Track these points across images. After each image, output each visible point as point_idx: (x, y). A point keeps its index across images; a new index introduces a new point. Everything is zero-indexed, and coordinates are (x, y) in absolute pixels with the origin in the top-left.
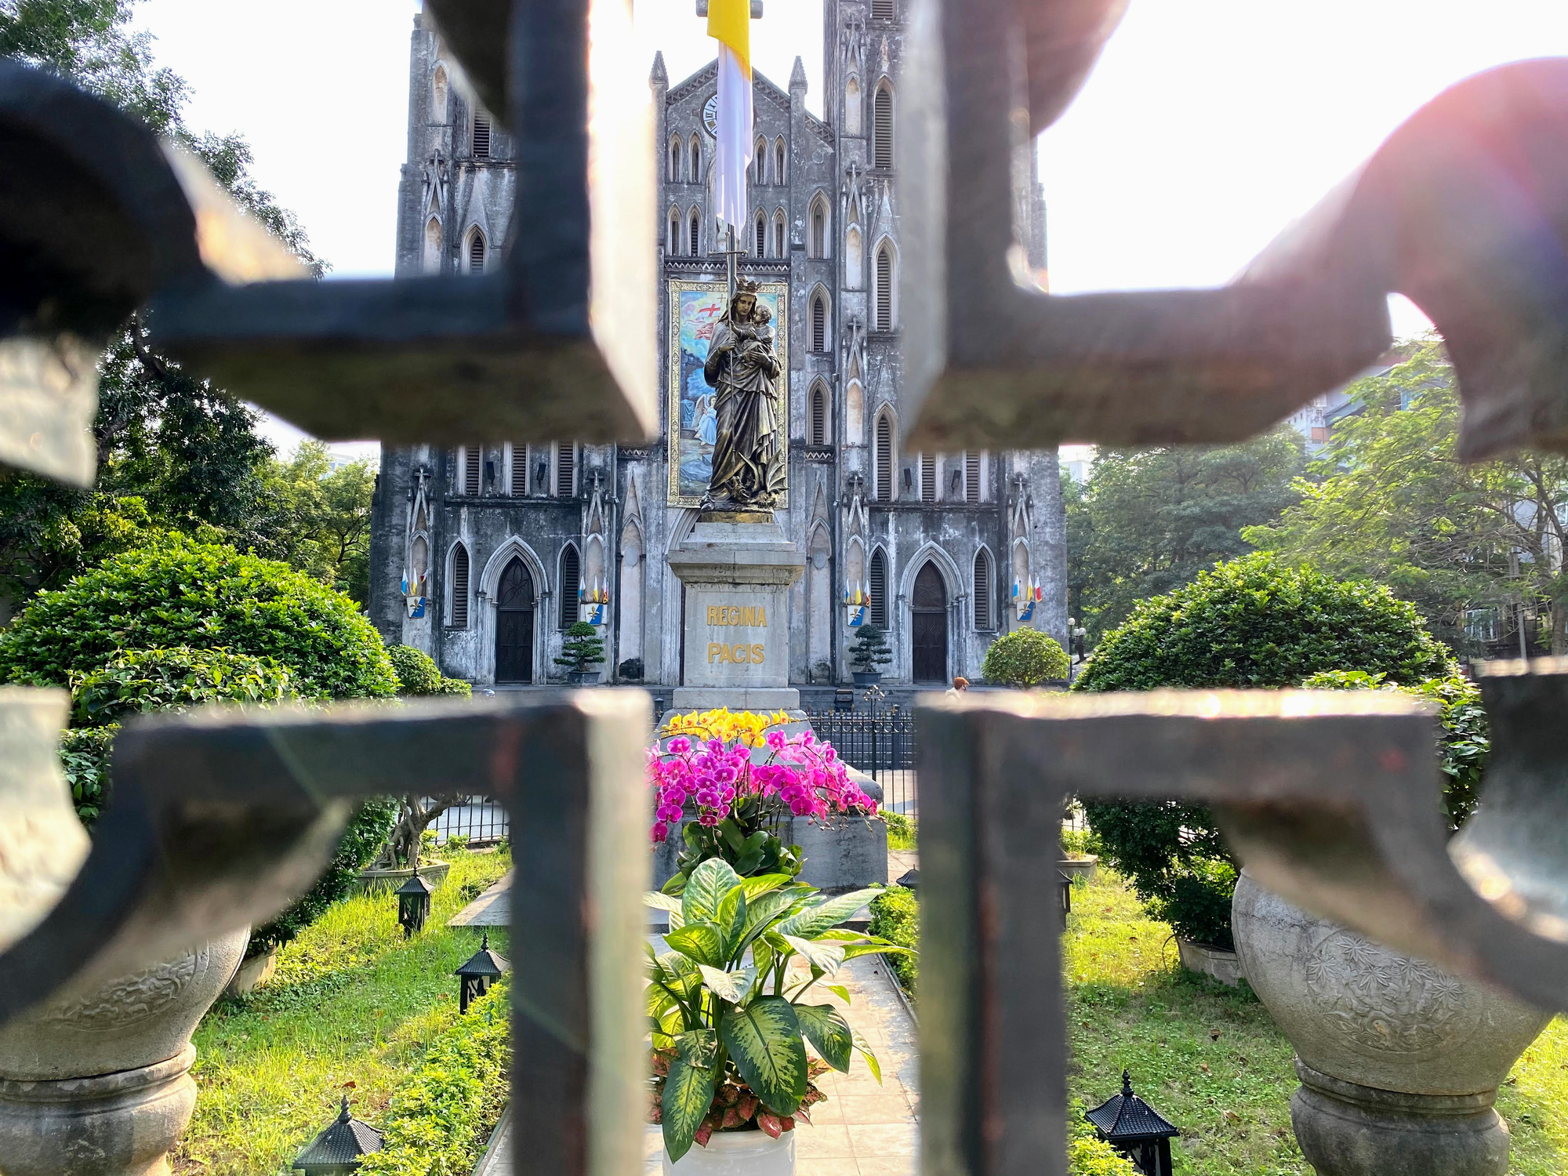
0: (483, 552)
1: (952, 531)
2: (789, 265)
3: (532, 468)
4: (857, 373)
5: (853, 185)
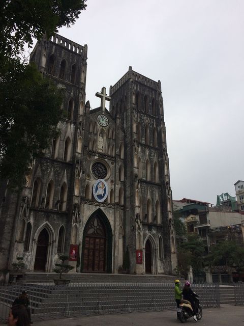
0: (36, 226)
1: (154, 232)
2: (115, 158)
3: (53, 201)
4: (137, 188)
5: (136, 144)
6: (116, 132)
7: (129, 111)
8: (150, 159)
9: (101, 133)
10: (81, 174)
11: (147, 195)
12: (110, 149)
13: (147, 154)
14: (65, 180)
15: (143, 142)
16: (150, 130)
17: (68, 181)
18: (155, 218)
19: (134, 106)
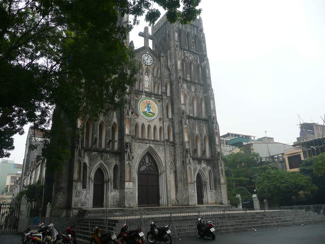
0: (91, 165)
1: (204, 165)
2: (162, 96)
3: (105, 141)
4: (186, 124)
5: (181, 81)
6: (161, 71)
7: (172, 49)
8: (196, 95)
9: (146, 72)
10: (130, 113)
11: (195, 131)
12: (156, 88)
13: (193, 90)
14: (115, 120)
15: (189, 79)
16: (194, 66)
17: (118, 120)
18: (204, 152)
19: (177, 43)
